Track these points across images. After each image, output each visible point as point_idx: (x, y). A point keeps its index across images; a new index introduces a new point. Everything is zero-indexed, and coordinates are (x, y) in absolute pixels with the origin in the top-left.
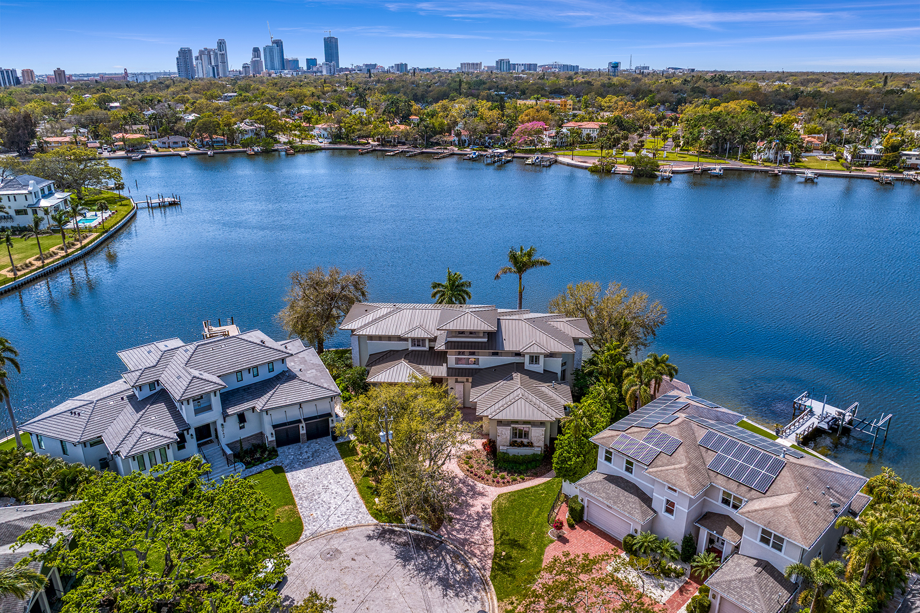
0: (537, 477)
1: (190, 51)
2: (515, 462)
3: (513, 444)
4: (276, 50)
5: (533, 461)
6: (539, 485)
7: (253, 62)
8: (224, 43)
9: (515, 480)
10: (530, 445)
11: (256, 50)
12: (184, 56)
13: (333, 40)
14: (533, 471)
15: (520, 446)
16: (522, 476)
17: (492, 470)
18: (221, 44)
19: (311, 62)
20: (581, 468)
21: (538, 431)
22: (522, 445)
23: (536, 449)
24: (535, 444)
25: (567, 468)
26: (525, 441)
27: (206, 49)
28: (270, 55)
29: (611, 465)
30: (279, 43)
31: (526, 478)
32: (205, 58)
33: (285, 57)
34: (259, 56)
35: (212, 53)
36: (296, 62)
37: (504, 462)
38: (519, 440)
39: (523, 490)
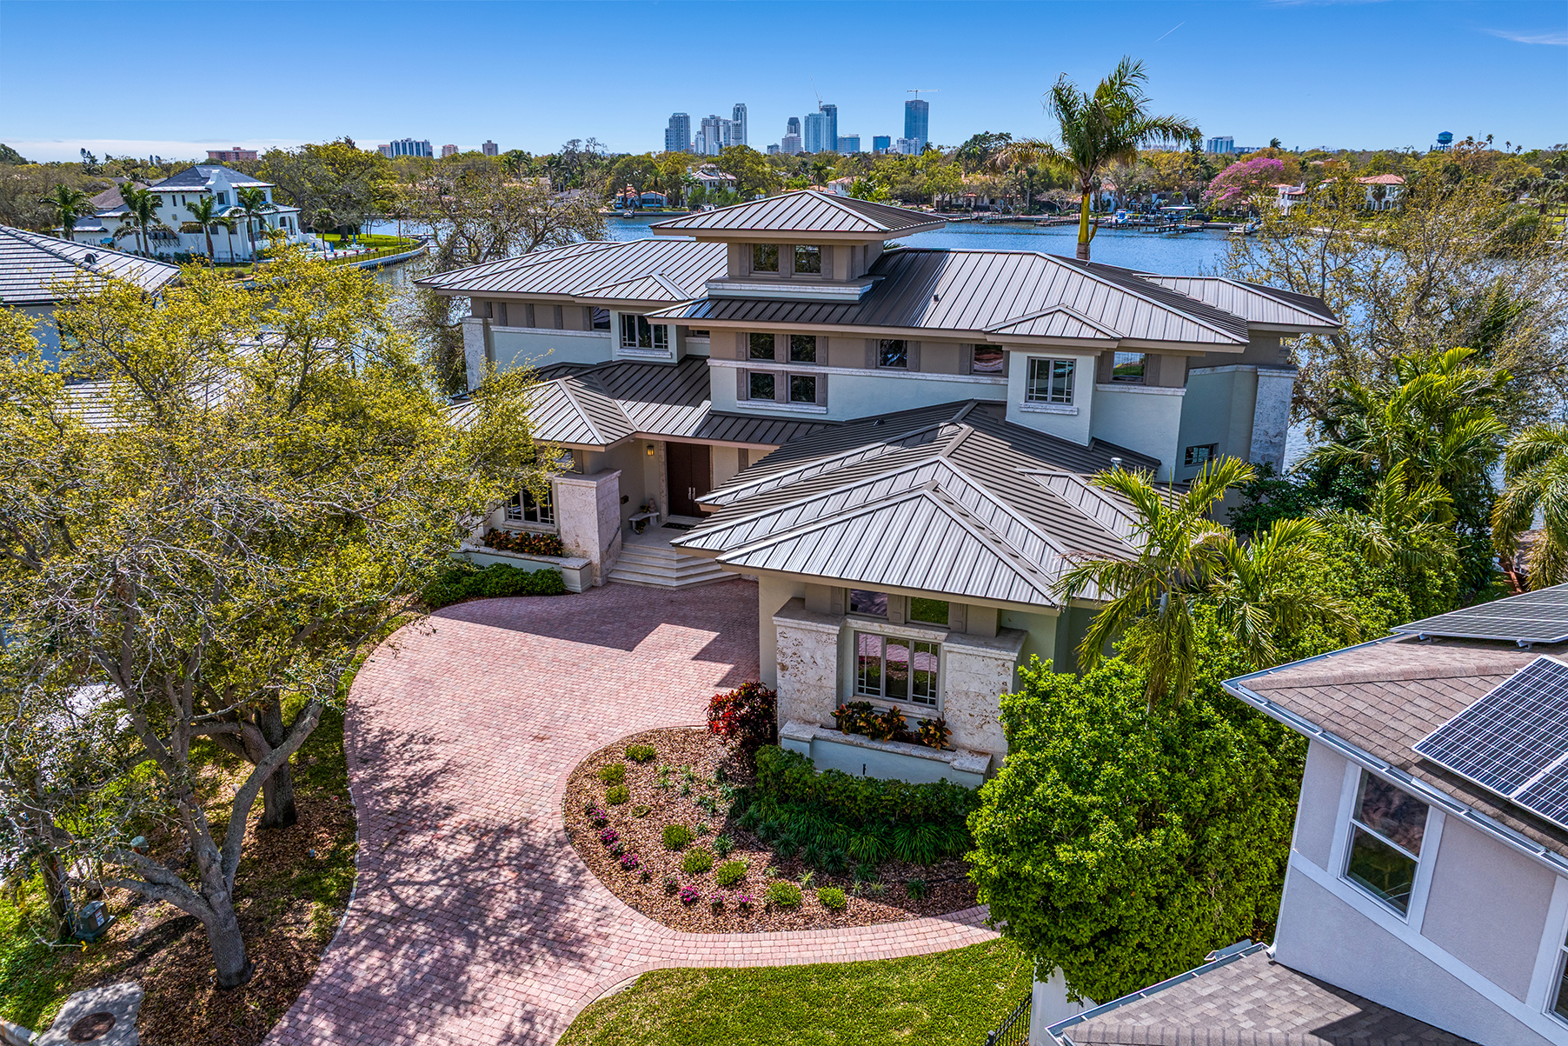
0: (924, 911)
1: (686, 118)
2: (832, 812)
3: (850, 719)
4: (825, 119)
5: (929, 818)
6: (906, 963)
7: (786, 141)
8: (744, 109)
9: (786, 905)
10: (936, 735)
11: (793, 122)
12: (679, 125)
13: (922, 106)
14: (916, 874)
15: (876, 735)
16: (837, 892)
17: (704, 832)
18: (739, 111)
19: (882, 142)
20: (1161, 902)
21: (977, 665)
22: (893, 729)
23: (963, 761)
24: (962, 736)
25: (1049, 886)
26: (914, 713)
27: (713, 117)
28: (815, 130)
29: (1406, 929)
30: (831, 111)
31: (853, 903)
32: (710, 131)
33: (839, 135)
34: (797, 131)
35: (721, 123)
36: (855, 141)
37: (783, 800)
38: (883, 704)
39: (799, 975)
